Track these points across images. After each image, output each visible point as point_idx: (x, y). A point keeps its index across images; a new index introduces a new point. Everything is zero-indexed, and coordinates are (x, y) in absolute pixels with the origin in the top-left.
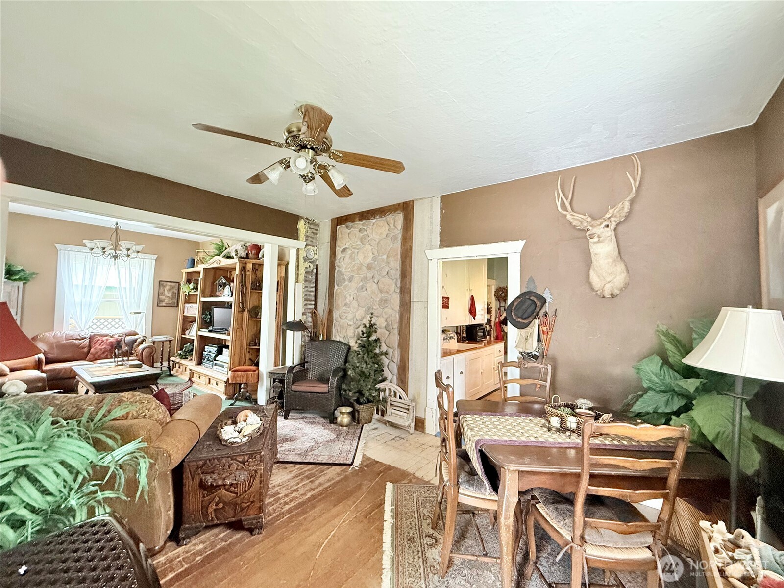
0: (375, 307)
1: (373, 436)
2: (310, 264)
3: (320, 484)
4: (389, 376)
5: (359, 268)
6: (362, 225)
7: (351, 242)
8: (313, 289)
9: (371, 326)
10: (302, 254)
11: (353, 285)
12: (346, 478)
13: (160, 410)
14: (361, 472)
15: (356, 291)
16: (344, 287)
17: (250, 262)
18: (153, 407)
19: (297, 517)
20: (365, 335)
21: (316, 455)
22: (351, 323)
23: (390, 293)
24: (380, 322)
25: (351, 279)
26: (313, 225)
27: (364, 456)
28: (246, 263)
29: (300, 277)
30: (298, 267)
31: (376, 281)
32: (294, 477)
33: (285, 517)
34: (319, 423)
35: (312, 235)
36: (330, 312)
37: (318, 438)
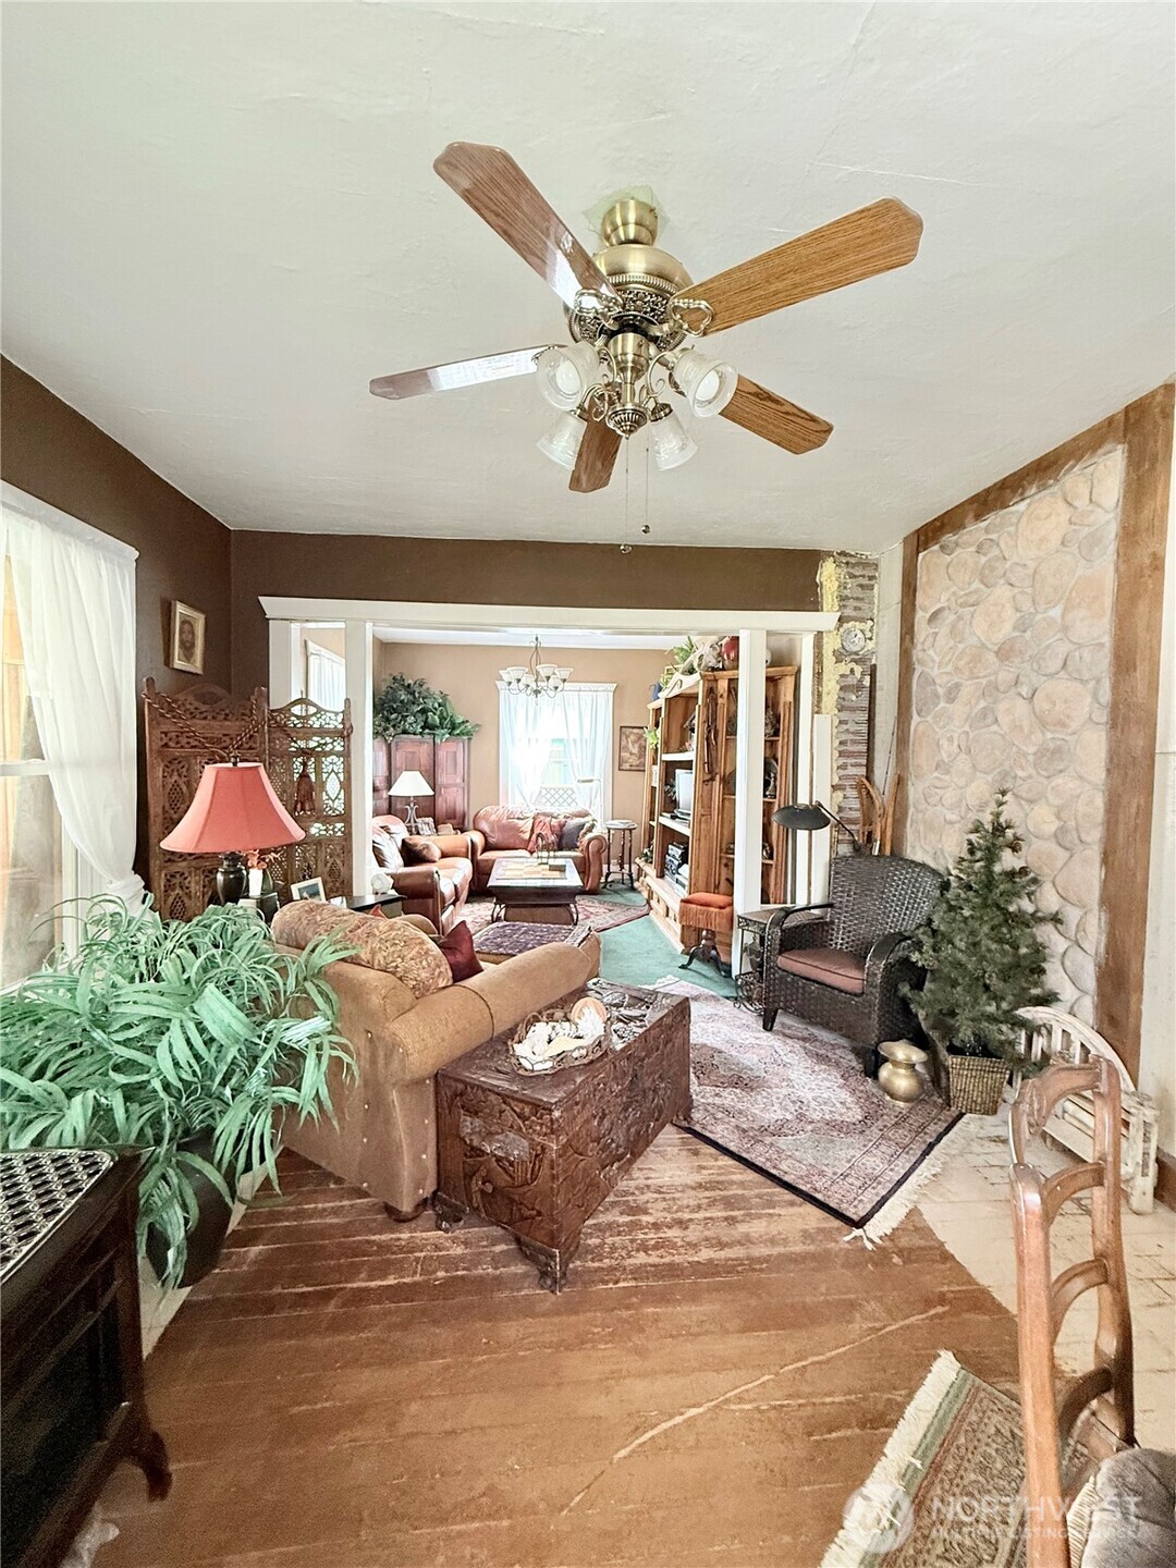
0: (1020, 773)
1: (980, 1161)
2: (853, 665)
3: (747, 1240)
4: (1068, 993)
5: (976, 660)
6: (987, 530)
7: (954, 589)
8: (864, 728)
9: (999, 829)
10: (831, 644)
11: (958, 709)
12: (821, 1260)
13: (424, 963)
14: (875, 1264)
15: (967, 728)
16: (935, 717)
17: (722, 678)
18: (410, 956)
19: (643, 1302)
20: (979, 854)
21: (779, 1151)
22: (952, 817)
23: (1074, 725)
24: (1035, 820)
25: (952, 694)
26: (861, 569)
27: (914, 1213)
28: (716, 680)
29: (825, 698)
30: (818, 676)
31: (1024, 690)
32: (700, 1186)
33: (621, 1284)
34: (837, 1064)
35: (859, 593)
36: (900, 782)
37: (813, 1104)
